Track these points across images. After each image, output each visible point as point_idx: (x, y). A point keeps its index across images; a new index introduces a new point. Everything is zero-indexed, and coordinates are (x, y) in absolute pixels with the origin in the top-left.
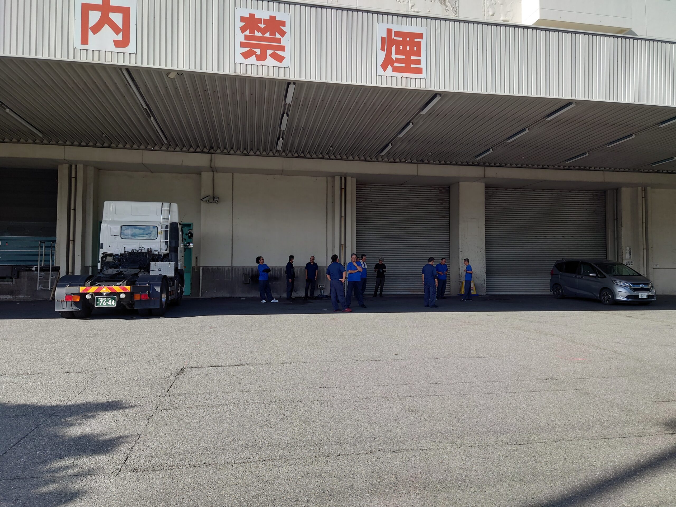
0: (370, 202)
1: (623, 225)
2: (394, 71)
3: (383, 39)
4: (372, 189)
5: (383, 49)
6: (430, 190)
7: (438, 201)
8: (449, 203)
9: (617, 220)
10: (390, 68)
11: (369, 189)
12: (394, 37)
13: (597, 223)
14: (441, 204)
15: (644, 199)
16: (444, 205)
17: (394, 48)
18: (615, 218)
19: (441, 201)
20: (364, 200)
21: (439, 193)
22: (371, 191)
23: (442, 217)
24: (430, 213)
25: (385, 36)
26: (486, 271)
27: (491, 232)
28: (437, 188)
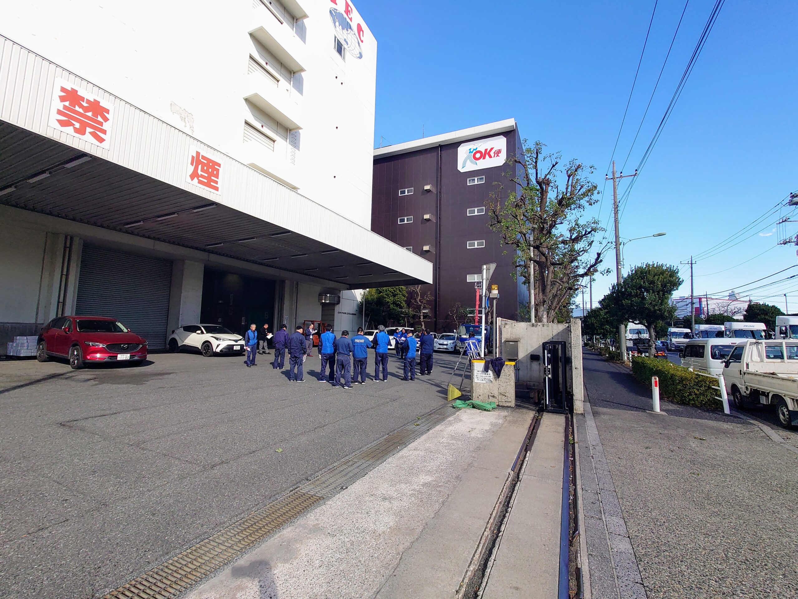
0: (93, 263)
1: (285, 303)
2: (198, 183)
3: (193, 157)
4: (96, 252)
5: (192, 164)
6: (155, 262)
7: (161, 272)
8: (171, 274)
10: (196, 180)
11: (93, 251)
12: (202, 158)
14: (165, 274)
15: (296, 288)
16: (167, 275)
17: (200, 166)
20: (87, 261)
21: (163, 265)
22: (95, 254)
23: (164, 286)
25: (195, 155)
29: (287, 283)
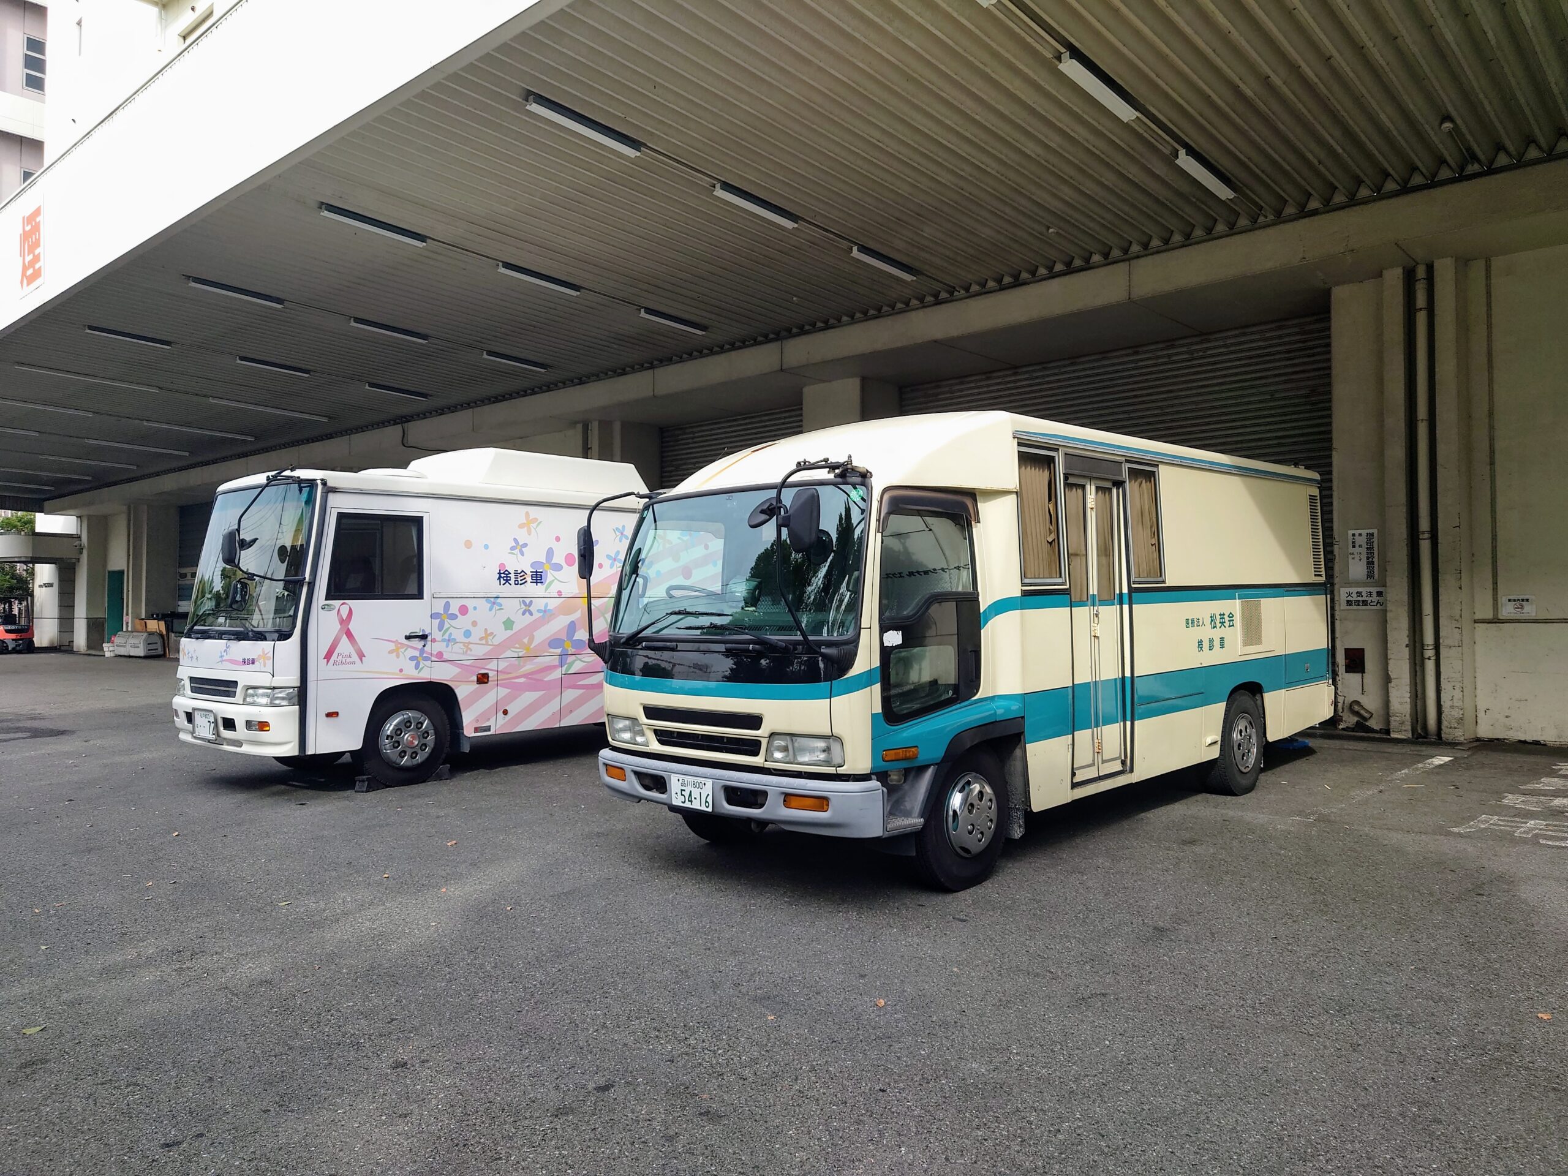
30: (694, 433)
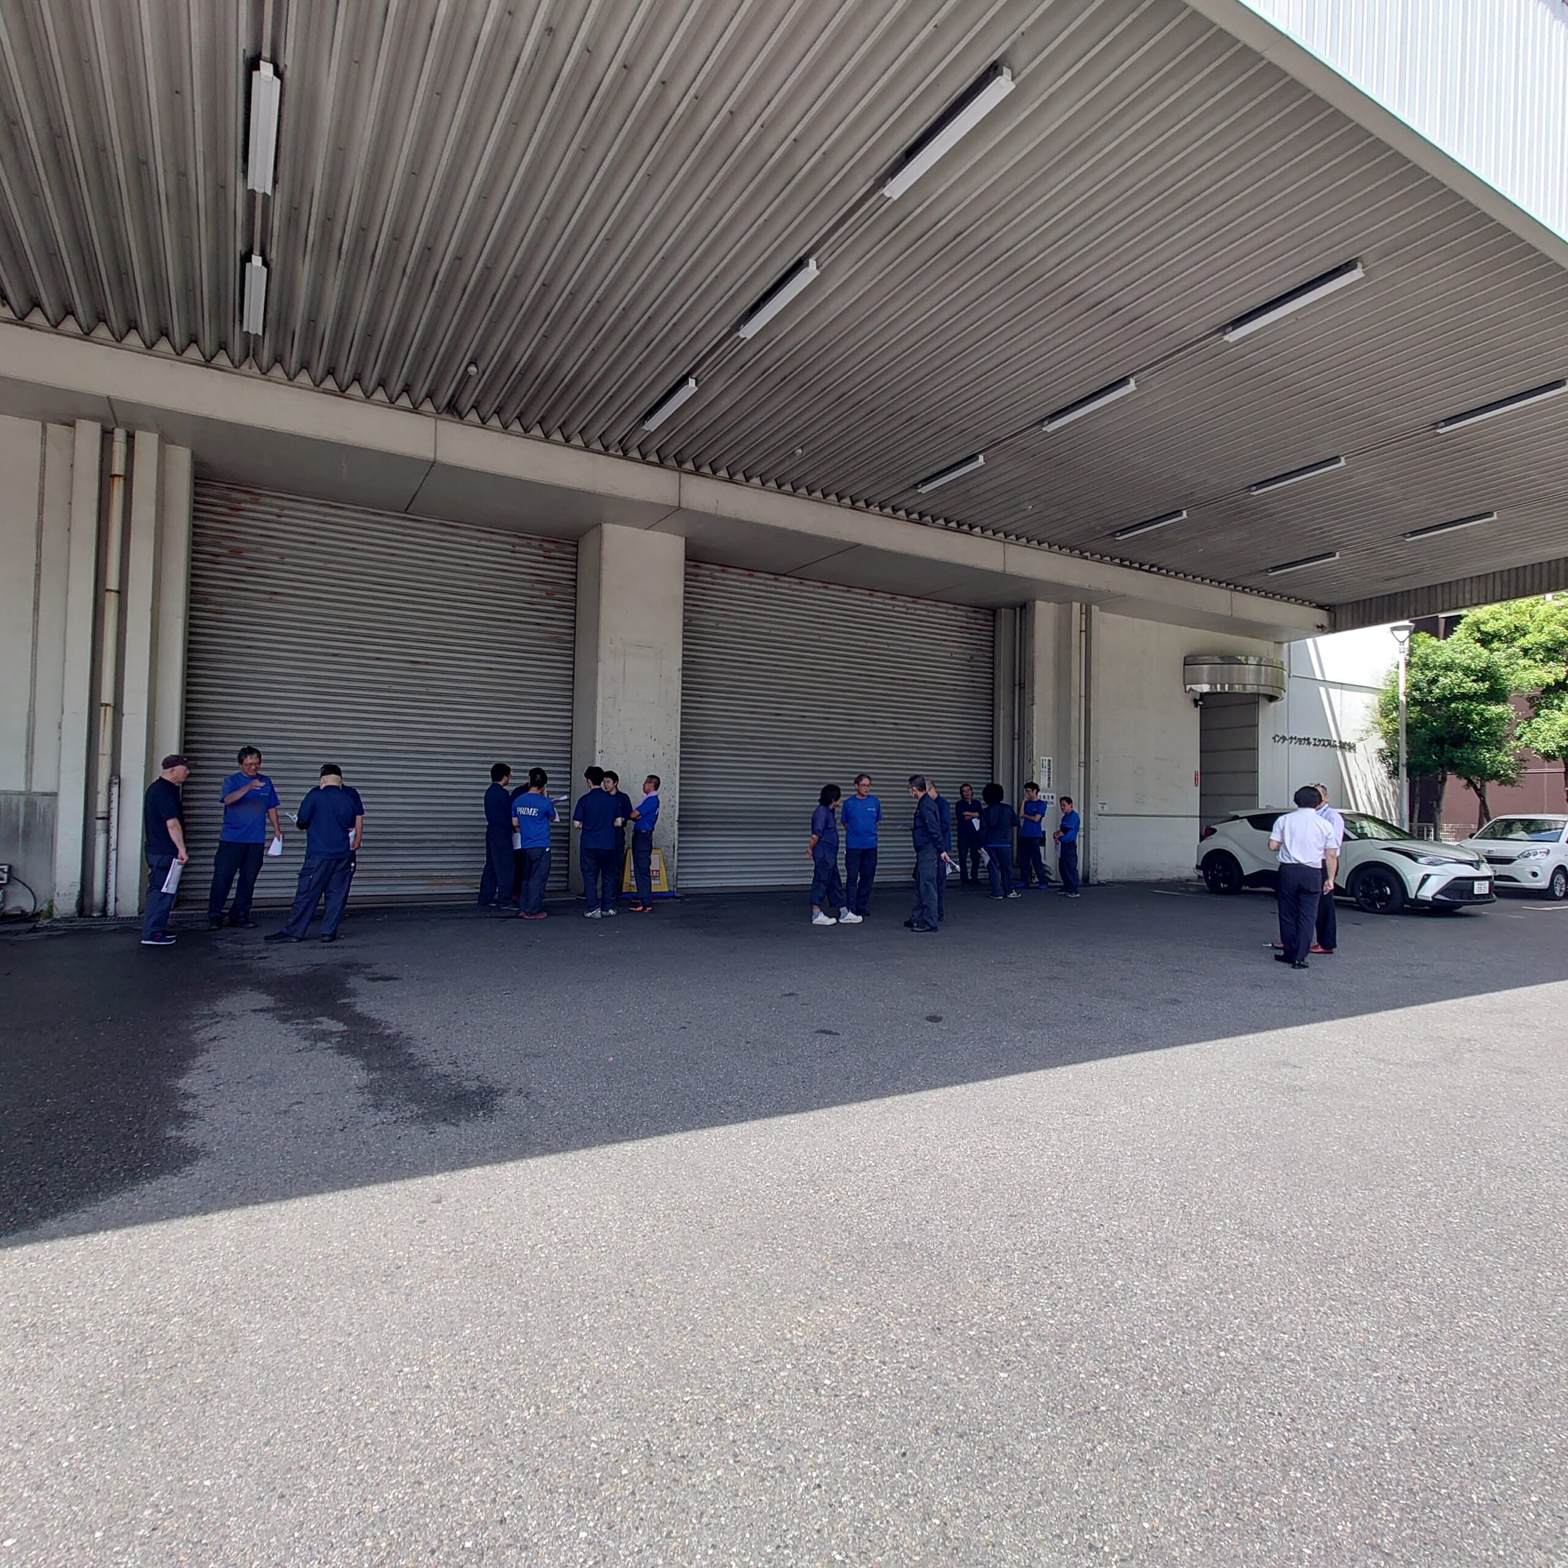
0: (276, 558)
1: (1036, 700)
4: (286, 512)
6: (510, 547)
7: (536, 586)
8: (575, 595)
9: (1022, 686)
11: (276, 510)
13: (974, 692)
14: (550, 595)
15: (1083, 634)
16: (560, 600)
18: (1017, 682)
19: (549, 587)
20: (248, 550)
21: (542, 559)
22: (283, 519)
23: (551, 639)
24: (509, 621)
26: (680, 816)
27: (702, 696)
28: (536, 544)
29: (1045, 614)
30: (283, 508)
